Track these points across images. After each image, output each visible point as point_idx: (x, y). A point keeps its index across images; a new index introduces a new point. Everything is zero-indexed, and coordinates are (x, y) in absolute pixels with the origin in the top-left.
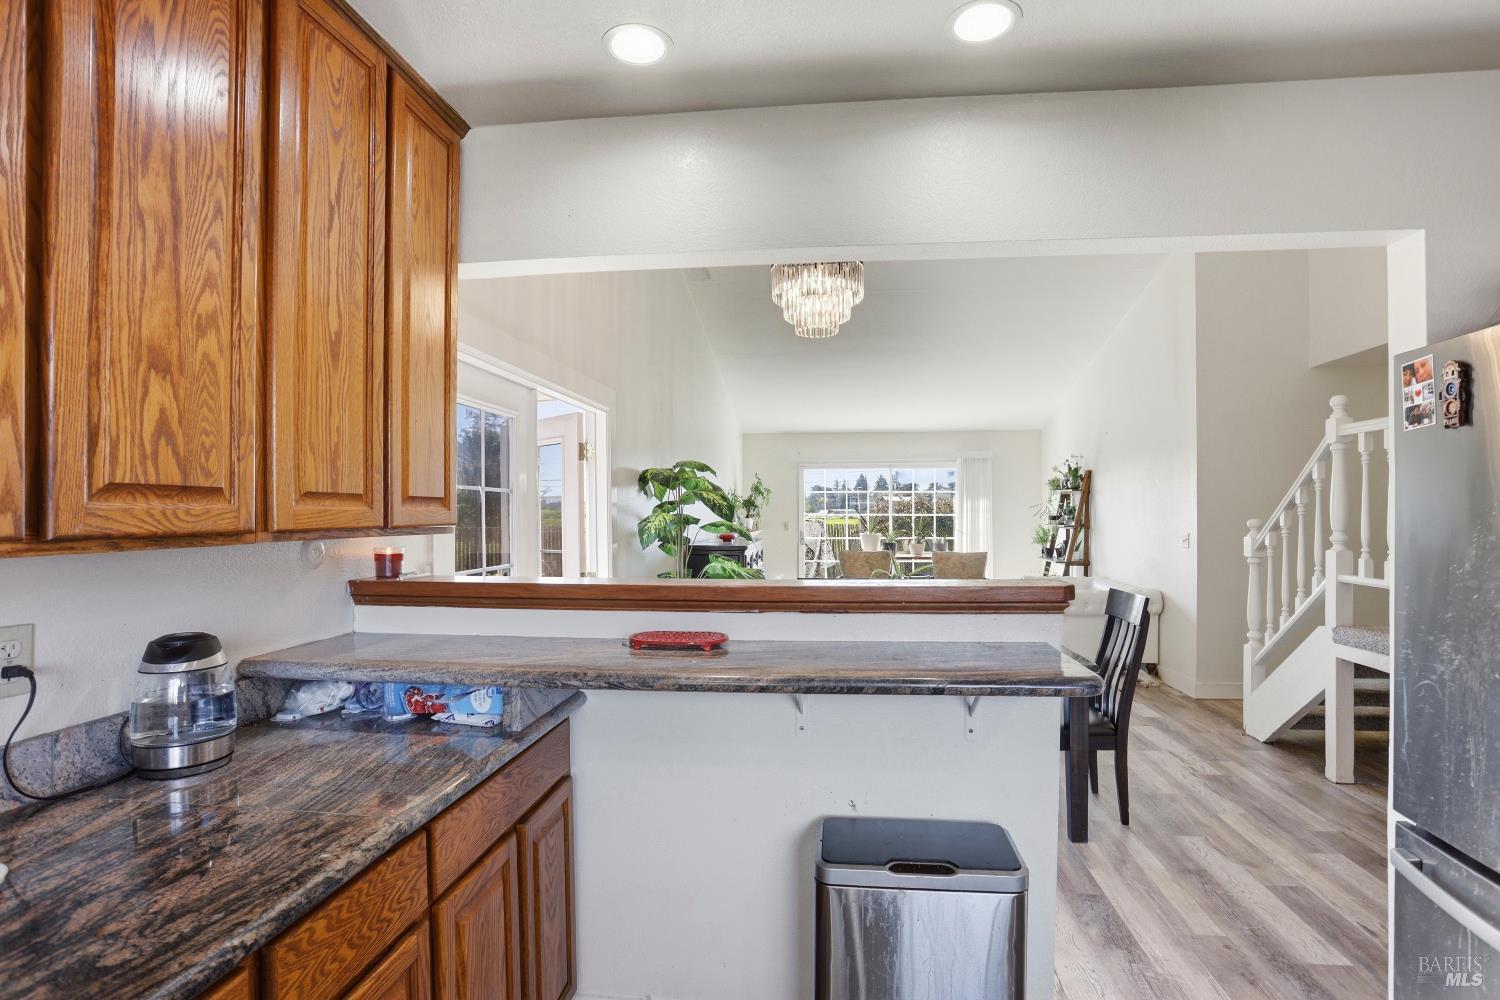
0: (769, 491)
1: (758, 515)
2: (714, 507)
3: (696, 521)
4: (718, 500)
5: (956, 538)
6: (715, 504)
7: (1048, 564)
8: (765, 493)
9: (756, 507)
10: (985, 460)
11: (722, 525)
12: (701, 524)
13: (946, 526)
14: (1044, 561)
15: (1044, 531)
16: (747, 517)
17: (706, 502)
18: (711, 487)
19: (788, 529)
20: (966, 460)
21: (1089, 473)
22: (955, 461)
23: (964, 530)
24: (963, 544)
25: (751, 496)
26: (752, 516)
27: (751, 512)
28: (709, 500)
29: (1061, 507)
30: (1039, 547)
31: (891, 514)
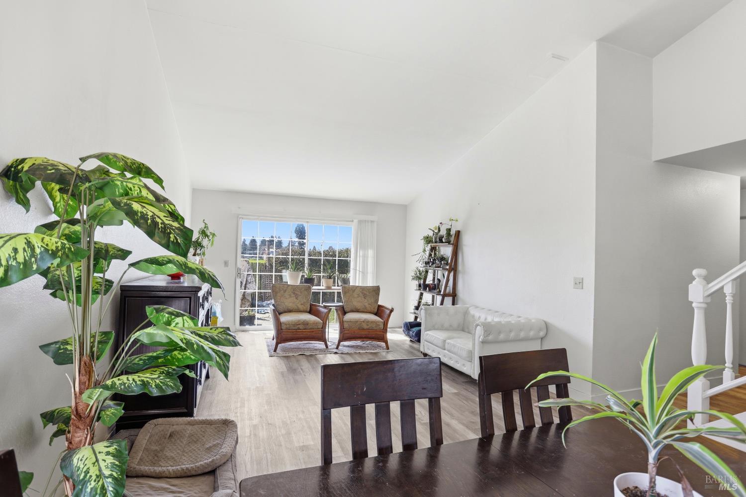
0: (214, 235)
1: (204, 254)
2: (151, 229)
3: (123, 254)
4: (162, 217)
5: (351, 275)
6: (155, 224)
7: (422, 294)
8: (211, 237)
9: (202, 247)
10: (372, 222)
11: (170, 261)
12: (131, 259)
13: (344, 267)
14: (418, 293)
15: (419, 271)
16: (194, 255)
17: (138, 220)
18: (151, 197)
19: (227, 266)
20: (360, 222)
21: (458, 233)
22: (353, 221)
23: (358, 269)
24: (355, 279)
25: (198, 238)
26: (199, 255)
27: (198, 251)
28: (144, 217)
29: (430, 255)
30: (416, 283)
31: (306, 257)
